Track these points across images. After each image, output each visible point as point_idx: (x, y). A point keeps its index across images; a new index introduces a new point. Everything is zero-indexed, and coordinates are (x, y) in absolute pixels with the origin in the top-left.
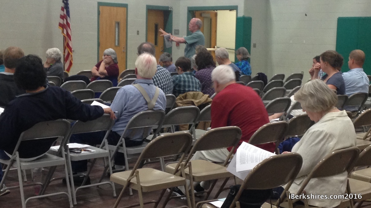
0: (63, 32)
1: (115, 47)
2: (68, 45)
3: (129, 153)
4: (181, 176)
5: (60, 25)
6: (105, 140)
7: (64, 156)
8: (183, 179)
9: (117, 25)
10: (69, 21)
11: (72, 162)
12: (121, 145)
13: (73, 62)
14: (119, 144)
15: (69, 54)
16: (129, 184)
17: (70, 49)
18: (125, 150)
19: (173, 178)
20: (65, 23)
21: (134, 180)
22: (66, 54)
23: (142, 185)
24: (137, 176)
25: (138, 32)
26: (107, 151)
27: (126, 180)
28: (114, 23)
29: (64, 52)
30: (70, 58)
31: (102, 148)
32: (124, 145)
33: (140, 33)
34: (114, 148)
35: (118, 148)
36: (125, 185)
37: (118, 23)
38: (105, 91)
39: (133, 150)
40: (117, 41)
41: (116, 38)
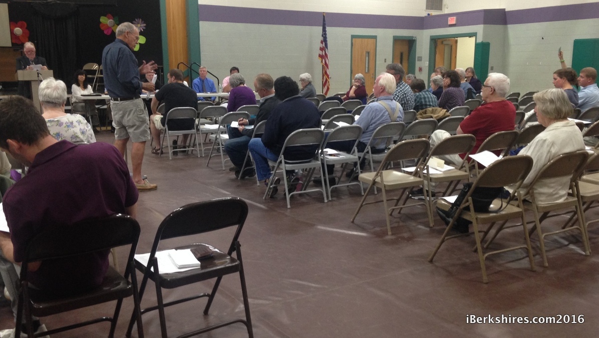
0: (322, 62)
1: (365, 73)
2: (326, 73)
3: (374, 159)
4: (420, 177)
5: (320, 56)
6: (355, 148)
7: (320, 160)
8: (422, 179)
9: (367, 55)
10: (327, 52)
11: (328, 165)
12: (368, 152)
13: (330, 87)
14: (365, 151)
15: (326, 80)
16: (374, 182)
17: (328, 76)
18: (371, 157)
19: (412, 179)
20: (324, 54)
21: (378, 179)
22: (324, 81)
23: (385, 183)
24: (381, 176)
25: (385, 59)
26: (357, 157)
27: (371, 179)
28: (364, 53)
29: (323, 79)
30: (327, 84)
31: (352, 154)
32: (370, 152)
33: (387, 60)
34: (362, 155)
35: (365, 155)
36: (371, 184)
37: (368, 53)
38: (355, 109)
39: (377, 157)
40: (367, 69)
41: (367, 66)
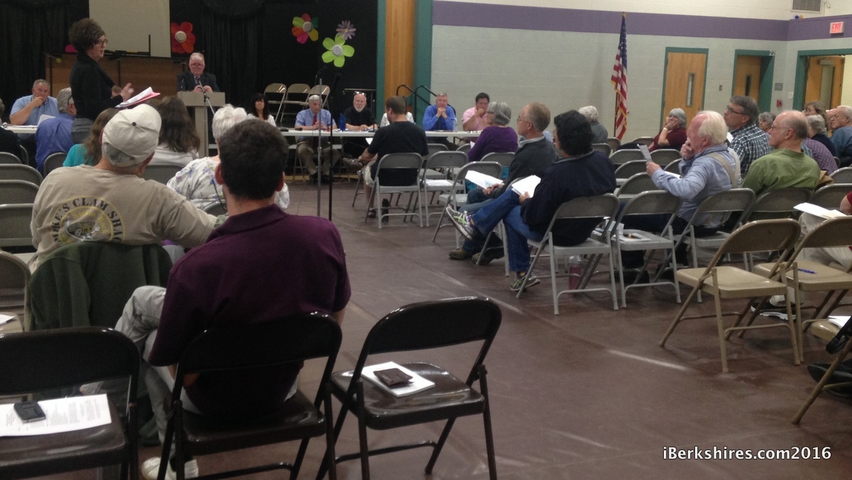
0: (616, 87)
1: (686, 107)
2: (622, 105)
3: (700, 245)
4: (780, 281)
5: (614, 79)
6: (669, 227)
7: (609, 242)
8: (783, 285)
9: (691, 78)
10: (625, 73)
12: (689, 234)
13: (627, 127)
14: (685, 232)
15: (622, 117)
16: (702, 285)
17: (625, 110)
18: (692, 242)
19: (768, 283)
20: (620, 75)
21: (709, 281)
22: (618, 117)
23: (720, 288)
24: (714, 275)
25: (721, 86)
26: (671, 241)
27: (697, 279)
28: (687, 75)
29: (616, 114)
30: (623, 122)
31: (663, 237)
33: (723, 88)
35: (683, 239)
36: (696, 286)
37: (693, 75)
38: (670, 164)
39: (705, 242)
40: (689, 100)
41: (689, 96)
